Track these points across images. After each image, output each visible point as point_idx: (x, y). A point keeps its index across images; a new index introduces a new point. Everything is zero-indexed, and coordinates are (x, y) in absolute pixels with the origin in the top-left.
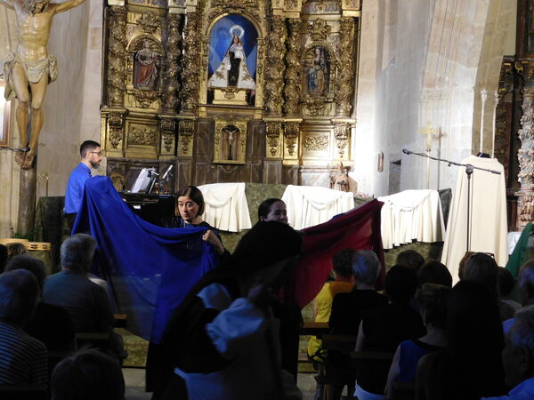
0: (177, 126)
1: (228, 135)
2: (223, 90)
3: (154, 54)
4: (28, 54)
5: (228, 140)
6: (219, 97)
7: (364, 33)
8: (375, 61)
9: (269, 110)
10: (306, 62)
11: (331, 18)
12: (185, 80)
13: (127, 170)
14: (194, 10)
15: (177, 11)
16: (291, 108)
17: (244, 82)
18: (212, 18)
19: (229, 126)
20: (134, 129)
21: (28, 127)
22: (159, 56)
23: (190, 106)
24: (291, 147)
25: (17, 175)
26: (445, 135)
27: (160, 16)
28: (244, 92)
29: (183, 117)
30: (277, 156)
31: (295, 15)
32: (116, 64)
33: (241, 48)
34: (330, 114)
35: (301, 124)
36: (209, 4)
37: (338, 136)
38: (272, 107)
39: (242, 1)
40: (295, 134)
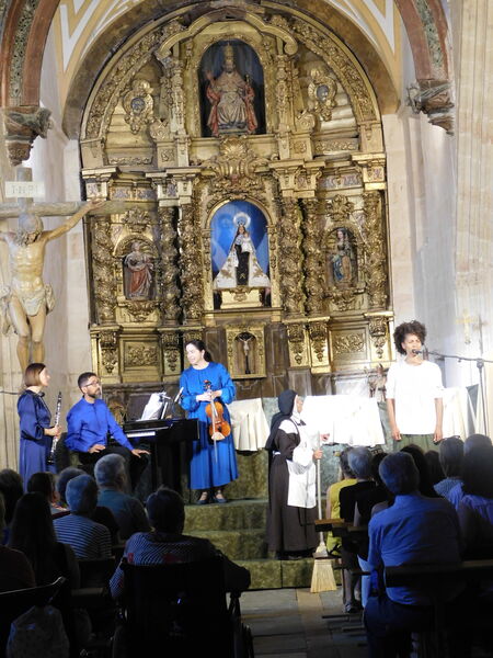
0: (181, 340)
1: (243, 344)
2: (231, 291)
3: (146, 257)
5: (243, 350)
6: (228, 300)
7: (392, 208)
8: (409, 240)
9: (288, 310)
10: (328, 248)
11: (353, 193)
12: (185, 284)
13: (127, 397)
14: (189, 201)
15: (170, 203)
16: (315, 305)
17: (256, 280)
18: (210, 208)
19: (243, 334)
20: (130, 348)
22: (152, 259)
23: (194, 315)
24: (319, 351)
26: (486, 323)
27: (149, 211)
28: (257, 291)
29: (187, 329)
30: (304, 363)
31: (309, 194)
32: (102, 273)
33: (249, 239)
34: (362, 307)
35: (329, 323)
36: (205, 190)
37: (374, 333)
38: (292, 306)
39: (245, 184)
40: (323, 335)
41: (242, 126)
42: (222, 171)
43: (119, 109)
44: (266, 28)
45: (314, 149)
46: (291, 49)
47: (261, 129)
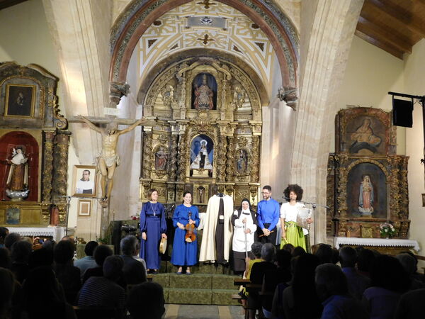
0: (176, 187)
1: (200, 191)
2: (197, 170)
3: (165, 153)
4: (107, 154)
5: (200, 193)
6: (196, 173)
7: (263, 143)
11: (248, 136)
12: (179, 165)
14: (184, 133)
15: (176, 133)
16: (229, 178)
17: (207, 166)
18: (192, 137)
19: (200, 187)
21: (106, 187)
22: (167, 154)
23: (182, 178)
25: (100, 210)
27: (168, 136)
29: (178, 183)
31: (231, 135)
32: (147, 158)
33: (206, 150)
34: (248, 181)
35: (234, 186)
36: (191, 130)
37: (251, 191)
38: (220, 178)
39: (206, 128)
40: (232, 190)
41: (207, 106)
42: (198, 122)
43: (160, 95)
44: (220, 69)
45: (234, 118)
46: (229, 78)
47: (215, 108)
